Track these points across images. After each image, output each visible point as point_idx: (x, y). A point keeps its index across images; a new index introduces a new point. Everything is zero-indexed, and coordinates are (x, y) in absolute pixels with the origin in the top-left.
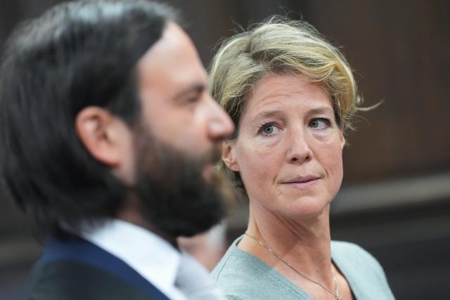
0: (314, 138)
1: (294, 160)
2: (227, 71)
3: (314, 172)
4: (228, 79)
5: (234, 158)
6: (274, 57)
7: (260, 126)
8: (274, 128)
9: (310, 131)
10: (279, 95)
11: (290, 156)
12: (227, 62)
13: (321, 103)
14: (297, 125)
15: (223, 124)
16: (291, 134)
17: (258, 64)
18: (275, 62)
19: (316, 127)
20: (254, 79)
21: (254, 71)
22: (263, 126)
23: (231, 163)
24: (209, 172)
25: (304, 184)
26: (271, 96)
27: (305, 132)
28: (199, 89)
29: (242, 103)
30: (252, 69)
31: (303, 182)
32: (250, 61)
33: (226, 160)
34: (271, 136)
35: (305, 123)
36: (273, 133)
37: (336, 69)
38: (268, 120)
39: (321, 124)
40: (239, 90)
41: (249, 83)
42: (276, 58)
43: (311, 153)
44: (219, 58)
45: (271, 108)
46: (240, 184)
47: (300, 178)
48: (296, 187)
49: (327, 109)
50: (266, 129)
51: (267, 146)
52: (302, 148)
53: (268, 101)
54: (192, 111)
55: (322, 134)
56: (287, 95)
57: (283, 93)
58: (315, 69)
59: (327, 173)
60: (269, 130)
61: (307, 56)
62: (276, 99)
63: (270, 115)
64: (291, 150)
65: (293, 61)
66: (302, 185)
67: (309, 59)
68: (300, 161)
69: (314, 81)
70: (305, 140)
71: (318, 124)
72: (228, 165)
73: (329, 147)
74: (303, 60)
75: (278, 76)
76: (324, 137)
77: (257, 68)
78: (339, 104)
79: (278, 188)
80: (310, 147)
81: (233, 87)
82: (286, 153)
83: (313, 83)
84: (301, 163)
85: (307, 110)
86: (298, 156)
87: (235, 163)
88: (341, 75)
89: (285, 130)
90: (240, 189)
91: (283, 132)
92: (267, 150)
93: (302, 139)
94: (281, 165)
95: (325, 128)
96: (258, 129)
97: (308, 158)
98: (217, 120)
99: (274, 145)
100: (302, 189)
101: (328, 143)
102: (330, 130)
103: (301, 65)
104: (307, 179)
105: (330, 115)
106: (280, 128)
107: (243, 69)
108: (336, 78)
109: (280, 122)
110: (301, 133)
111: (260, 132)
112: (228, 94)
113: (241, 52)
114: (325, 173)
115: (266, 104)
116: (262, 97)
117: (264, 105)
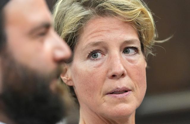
0: (127, 61)
1: (114, 76)
2: (65, 15)
3: (127, 85)
4: (66, 20)
5: (69, 76)
6: (98, 4)
7: (90, 52)
8: (99, 54)
9: (124, 56)
10: (103, 31)
11: (110, 74)
12: (65, 8)
13: (131, 36)
14: (115, 52)
15: (64, 51)
16: (111, 58)
17: (87, 9)
18: (99, 8)
19: (128, 53)
20: (84, 20)
21: (84, 14)
22: (91, 52)
23: (67, 80)
24: (54, 86)
26: (97, 32)
27: (121, 57)
28: (47, 26)
29: (76, 37)
30: (83, 13)
32: (81, 8)
33: (63, 78)
34: (96, 60)
35: (120, 51)
36: (98, 58)
37: (142, 12)
38: (95, 48)
39: (132, 51)
40: (74, 27)
41: (81, 23)
42: (100, 5)
43: (126, 72)
44: (58, 6)
45: (97, 40)
46: (74, 95)
47: (118, 89)
50: (93, 55)
51: (94, 67)
52: (119, 68)
53: (95, 34)
54: (42, 42)
55: (132, 58)
56: (108, 31)
57: (105, 29)
58: (128, 12)
60: (95, 55)
61: (122, 4)
62: (100, 33)
63: (96, 44)
64: (111, 69)
65: (112, 7)
67: (124, 5)
68: (118, 77)
69: (127, 20)
70: (121, 62)
71: (129, 51)
72: (65, 81)
73: (138, 68)
74: (119, 6)
75: (102, 17)
76: (134, 61)
77: (86, 12)
78: (144, 37)
80: (124, 67)
81: (69, 26)
82: (107, 72)
83: (126, 22)
84: (118, 79)
85: (122, 41)
86: (117, 73)
87: (71, 80)
88: (145, 17)
89: (107, 55)
90: (74, 99)
91: (105, 57)
92: (94, 70)
93: (119, 62)
94: (104, 80)
95: (135, 54)
96: (88, 55)
97: (123, 75)
98: (60, 48)
99: (99, 66)
100: (119, 99)
101: (137, 64)
102: (137, 55)
103: (118, 10)
104: (123, 89)
105: (138, 45)
106: (103, 54)
107: (76, 13)
108: (142, 19)
109: (103, 50)
110: (118, 57)
111: (89, 57)
112: (66, 31)
113: (74, 2)
114: (135, 86)
115: (93, 37)
116: (90, 32)
117: (92, 38)
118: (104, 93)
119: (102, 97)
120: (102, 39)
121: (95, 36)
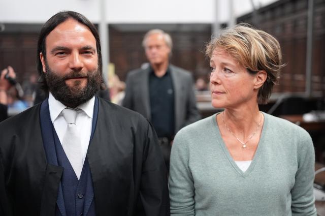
25: (216, 94)
59: (227, 92)
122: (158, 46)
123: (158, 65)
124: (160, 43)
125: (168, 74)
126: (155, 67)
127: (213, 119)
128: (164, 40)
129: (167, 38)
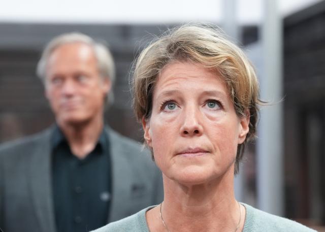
0: (206, 117)
1: (185, 133)
3: (202, 145)
7: (162, 103)
9: (203, 111)
10: (179, 78)
13: (216, 88)
14: (191, 104)
22: (164, 103)
23: (149, 140)
25: (192, 154)
26: (172, 78)
27: (198, 110)
31: (192, 153)
33: (146, 138)
35: (199, 103)
37: (229, 60)
43: (201, 128)
45: (171, 88)
47: (190, 149)
48: (185, 156)
49: (220, 93)
52: (191, 123)
53: (169, 82)
55: (213, 114)
56: (185, 78)
57: (182, 76)
58: (210, 58)
59: (215, 149)
61: (204, 47)
62: (175, 81)
63: (169, 93)
64: (183, 124)
66: (190, 155)
68: (190, 134)
70: (196, 117)
72: (147, 142)
76: (215, 118)
79: (173, 158)
80: (199, 123)
84: (192, 137)
85: (201, 92)
87: (151, 140)
89: (182, 108)
91: (180, 110)
92: (166, 124)
93: (193, 115)
95: (217, 110)
96: (161, 106)
97: (197, 132)
99: (171, 120)
100: (190, 159)
101: (218, 122)
103: (197, 54)
104: (196, 150)
106: (179, 106)
109: (179, 101)
111: (162, 109)
114: (213, 148)
115: (168, 85)
116: (165, 80)
117: (166, 86)
118: (175, 153)
119: (172, 158)
120: (177, 88)
121: (170, 84)
122: (77, 77)
123: (79, 126)
124: (83, 68)
125: (101, 150)
126: (69, 132)
127: (139, 217)
128: (94, 59)
129: (103, 55)
